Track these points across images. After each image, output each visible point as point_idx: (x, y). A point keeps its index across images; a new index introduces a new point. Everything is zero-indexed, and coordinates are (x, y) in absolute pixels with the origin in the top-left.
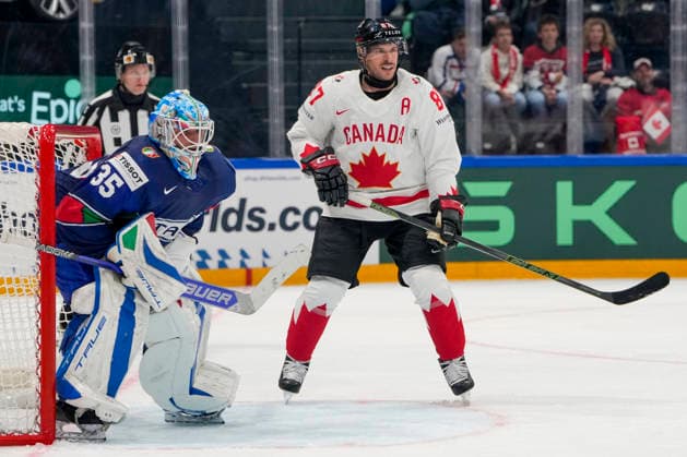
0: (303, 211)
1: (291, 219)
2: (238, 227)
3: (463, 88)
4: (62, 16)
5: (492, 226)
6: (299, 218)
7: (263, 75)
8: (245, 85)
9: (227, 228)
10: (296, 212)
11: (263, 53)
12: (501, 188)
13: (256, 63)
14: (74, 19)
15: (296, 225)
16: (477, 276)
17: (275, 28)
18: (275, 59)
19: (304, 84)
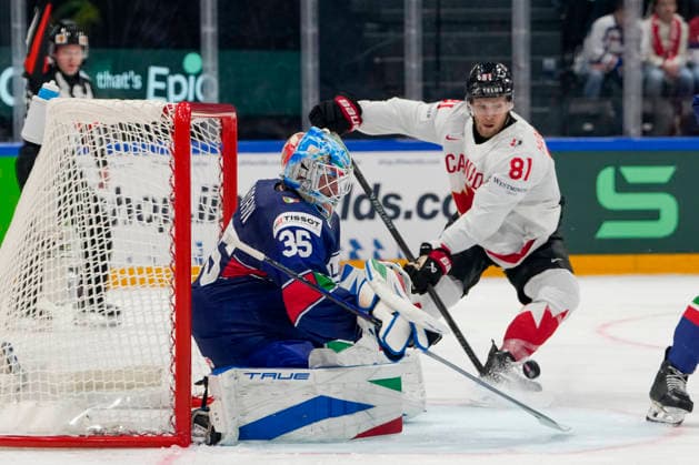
0: (442, 197)
1: (429, 206)
2: (371, 216)
3: (621, 63)
5: (653, 215)
6: (438, 206)
7: (399, 48)
8: (377, 60)
9: (359, 216)
10: (435, 198)
11: (399, 24)
12: (662, 174)
13: (391, 35)
15: (434, 214)
16: (636, 270)
18: (413, 32)
19: (444, 58)
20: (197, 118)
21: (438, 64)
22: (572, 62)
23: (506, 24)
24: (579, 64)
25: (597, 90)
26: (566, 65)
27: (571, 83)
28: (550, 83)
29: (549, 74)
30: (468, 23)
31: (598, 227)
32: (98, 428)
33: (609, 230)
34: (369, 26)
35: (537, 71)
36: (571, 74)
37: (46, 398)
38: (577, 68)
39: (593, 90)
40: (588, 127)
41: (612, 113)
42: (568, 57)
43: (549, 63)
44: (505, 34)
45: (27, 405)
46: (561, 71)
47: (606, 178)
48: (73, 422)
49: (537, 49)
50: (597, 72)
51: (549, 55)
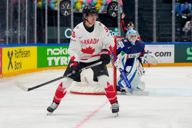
0: (160, 52)
1: (157, 54)
3: (191, 29)
4: (114, 16)
6: (159, 54)
7: (152, 27)
8: (148, 29)
10: (158, 53)
11: (152, 23)
13: (151, 25)
14: (117, 17)
15: (158, 55)
17: (154, 18)
18: (155, 24)
19: (160, 29)
20: (118, 39)
21: (159, 30)
22: (182, 29)
23: (171, 23)
24: (184, 29)
25: (187, 34)
26: (181, 30)
27: (182, 33)
28: (179, 33)
29: (178, 31)
30: (164, 23)
31: (187, 58)
32: (101, 92)
33: (189, 58)
34: (147, 23)
35: (176, 31)
36: (182, 31)
37: (92, 86)
38: (183, 30)
39: (186, 34)
40: (185, 40)
41: (189, 38)
42: (182, 28)
43: (178, 29)
44: (170, 24)
45: (89, 88)
46: (180, 31)
47: (188, 49)
48: (97, 90)
49: (176, 27)
50: (187, 31)
51: (178, 28)
